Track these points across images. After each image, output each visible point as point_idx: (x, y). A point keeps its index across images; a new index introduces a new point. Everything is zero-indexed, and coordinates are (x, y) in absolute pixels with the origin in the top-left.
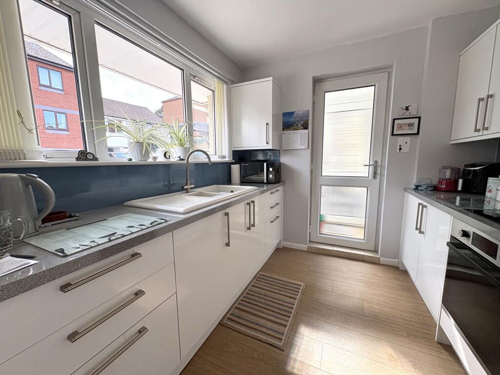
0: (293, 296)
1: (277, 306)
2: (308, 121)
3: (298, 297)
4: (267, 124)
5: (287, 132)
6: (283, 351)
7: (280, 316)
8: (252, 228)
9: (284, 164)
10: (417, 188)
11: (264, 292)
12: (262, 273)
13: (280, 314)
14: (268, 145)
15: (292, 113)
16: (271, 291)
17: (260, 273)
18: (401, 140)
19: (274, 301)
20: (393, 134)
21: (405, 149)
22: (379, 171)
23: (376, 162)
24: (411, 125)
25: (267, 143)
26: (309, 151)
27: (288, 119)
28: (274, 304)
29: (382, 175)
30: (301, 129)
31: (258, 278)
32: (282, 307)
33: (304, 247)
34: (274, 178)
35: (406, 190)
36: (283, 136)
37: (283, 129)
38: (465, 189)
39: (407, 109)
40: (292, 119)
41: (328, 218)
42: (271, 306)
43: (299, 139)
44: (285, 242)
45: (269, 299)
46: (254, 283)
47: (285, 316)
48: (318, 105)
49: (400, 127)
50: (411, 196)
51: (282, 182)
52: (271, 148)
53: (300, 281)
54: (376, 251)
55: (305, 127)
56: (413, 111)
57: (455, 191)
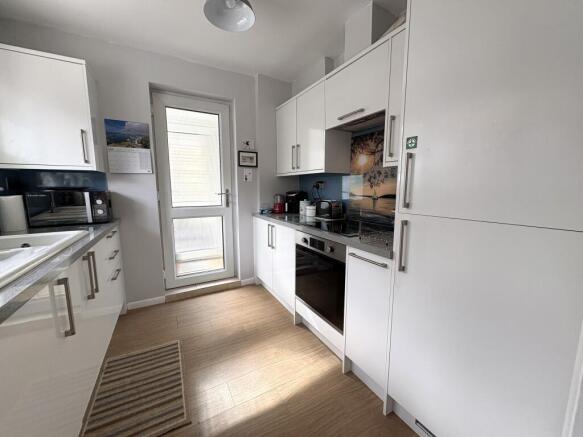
0: (173, 360)
1: (158, 384)
2: (148, 137)
3: (180, 358)
4: (82, 131)
5: (115, 148)
6: (190, 423)
7: (167, 392)
8: (96, 294)
9: (115, 194)
10: (262, 213)
11: (128, 380)
12: (111, 359)
13: (167, 389)
14: (86, 165)
15: (122, 123)
16: (140, 373)
17: (108, 360)
18: (247, 171)
19: (149, 381)
20: (239, 165)
21: (250, 178)
22: (230, 199)
23: (227, 191)
24: (251, 158)
25: (86, 162)
26: (154, 176)
27: (115, 130)
28: (153, 385)
29: (234, 203)
30: (138, 147)
31: (107, 369)
32: (165, 381)
33: (161, 299)
34: (106, 214)
35: (254, 215)
36: (110, 154)
37: (108, 144)
38: (290, 211)
39: (247, 144)
40: (123, 131)
41: (183, 257)
42: (148, 390)
43: (138, 160)
44: (129, 304)
45: (141, 383)
46: (104, 378)
47: (175, 386)
48: (160, 122)
49: (244, 158)
50: (259, 219)
51: (116, 219)
52: (95, 169)
53: (173, 339)
54: (236, 276)
55: (146, 146)
56: (251, 147)
57: (285, 212)
